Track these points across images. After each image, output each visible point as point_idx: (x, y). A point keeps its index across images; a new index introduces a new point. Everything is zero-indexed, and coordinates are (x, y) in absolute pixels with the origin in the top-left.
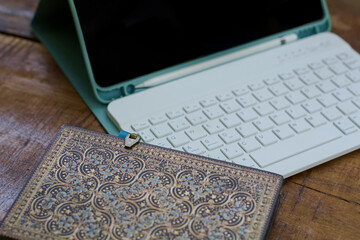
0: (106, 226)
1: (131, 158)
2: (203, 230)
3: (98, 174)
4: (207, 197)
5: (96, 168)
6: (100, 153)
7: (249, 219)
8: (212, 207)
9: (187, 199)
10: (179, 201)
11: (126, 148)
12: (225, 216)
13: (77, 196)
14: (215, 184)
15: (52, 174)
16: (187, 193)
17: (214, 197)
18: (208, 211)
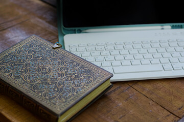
0: (24, 74)
1: (52, 52)
2: (62, 85)
3: (34, 55)
4: (73, 74)
5: (35, 52)
6: (41, 47)
7: (85, 86)
8: (73, 78)
9: (64, 72)
10: (60, 72)
11: (53, 48)
12: (76, 83)
13: (20, 60)
14: (80, 70)
15: (16, 50)
16: (66, 70)
17: (76, 74)
18: (70, 79)
